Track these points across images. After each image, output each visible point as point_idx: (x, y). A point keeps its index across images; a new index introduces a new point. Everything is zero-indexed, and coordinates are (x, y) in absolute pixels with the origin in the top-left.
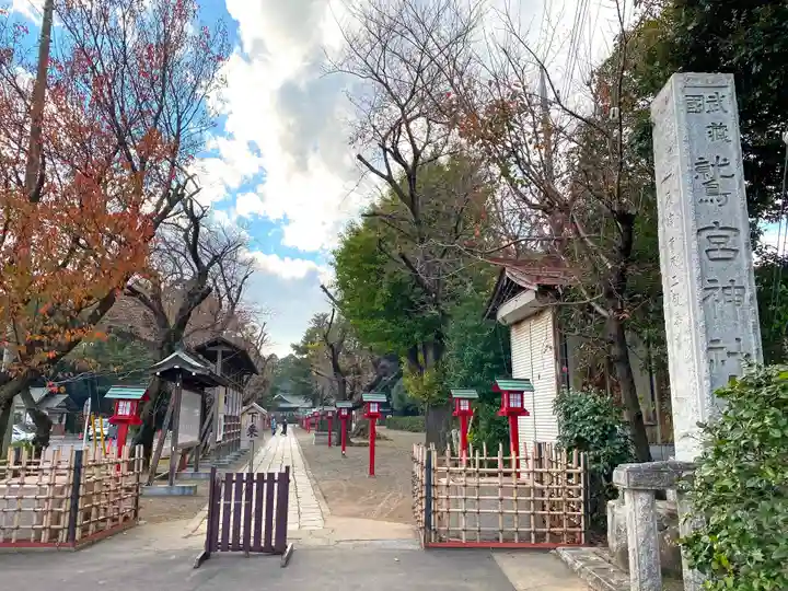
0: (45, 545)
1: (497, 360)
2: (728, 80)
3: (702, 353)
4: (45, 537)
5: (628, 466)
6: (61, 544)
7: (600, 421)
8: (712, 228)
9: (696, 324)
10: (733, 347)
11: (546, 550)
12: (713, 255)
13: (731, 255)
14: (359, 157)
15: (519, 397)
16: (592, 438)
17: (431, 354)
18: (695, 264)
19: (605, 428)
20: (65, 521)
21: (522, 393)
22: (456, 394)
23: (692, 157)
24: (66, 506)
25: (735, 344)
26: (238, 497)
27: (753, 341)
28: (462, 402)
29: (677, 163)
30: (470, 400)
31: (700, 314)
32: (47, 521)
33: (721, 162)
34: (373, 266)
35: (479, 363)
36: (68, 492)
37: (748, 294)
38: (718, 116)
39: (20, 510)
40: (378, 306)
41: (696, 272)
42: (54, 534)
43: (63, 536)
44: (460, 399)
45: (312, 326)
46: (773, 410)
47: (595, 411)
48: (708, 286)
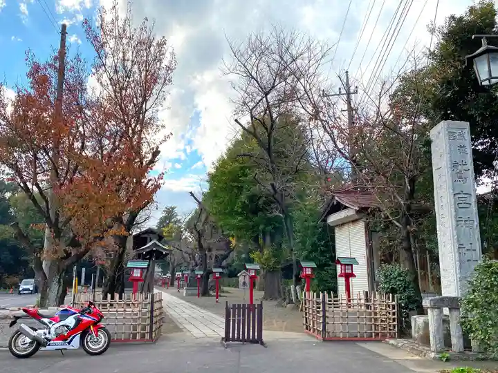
0: (138, 340)
1: (326, 245)
2: (466, 125)
3: (456, 250)
4: (138, 337)
5: (430, 298)
6: (147, 340)
7: (403, 280)
8: (459, 193)
9: (453, 237)
10: (468, 247)
11: (380, 341)
12: (461, 206)
13: (467, 206)
14: (236, 120)
15: (350, 267)
16: (400, 288)
17: (268, 239)
18: (453, 210)
19: (406, 283)
20: (148, 328)
21: (352, 265)
22: (304, 264)
23: (451, 161)
24: (148, 321)
25: (470, 245)
26: (239, 316)
27: (477, 244)
28: (307, 269)
29: (444, 163)
30: (312, 268)
31: (455, 232)
32: (139, 330)
33: (464, 163)
34: (236, 184)
35: (315, 247)
36: (149, 315)
37: (475, 223)
38: (462, 142)
39: (124, 324)
40: (238, 208)
41: (454, 214)
42: (143, 336)
43: (147, 336)
44: (306, 268)
45: (164, 215)
46: (494, 276)
47: (399, 275)
48: (458, 219)
